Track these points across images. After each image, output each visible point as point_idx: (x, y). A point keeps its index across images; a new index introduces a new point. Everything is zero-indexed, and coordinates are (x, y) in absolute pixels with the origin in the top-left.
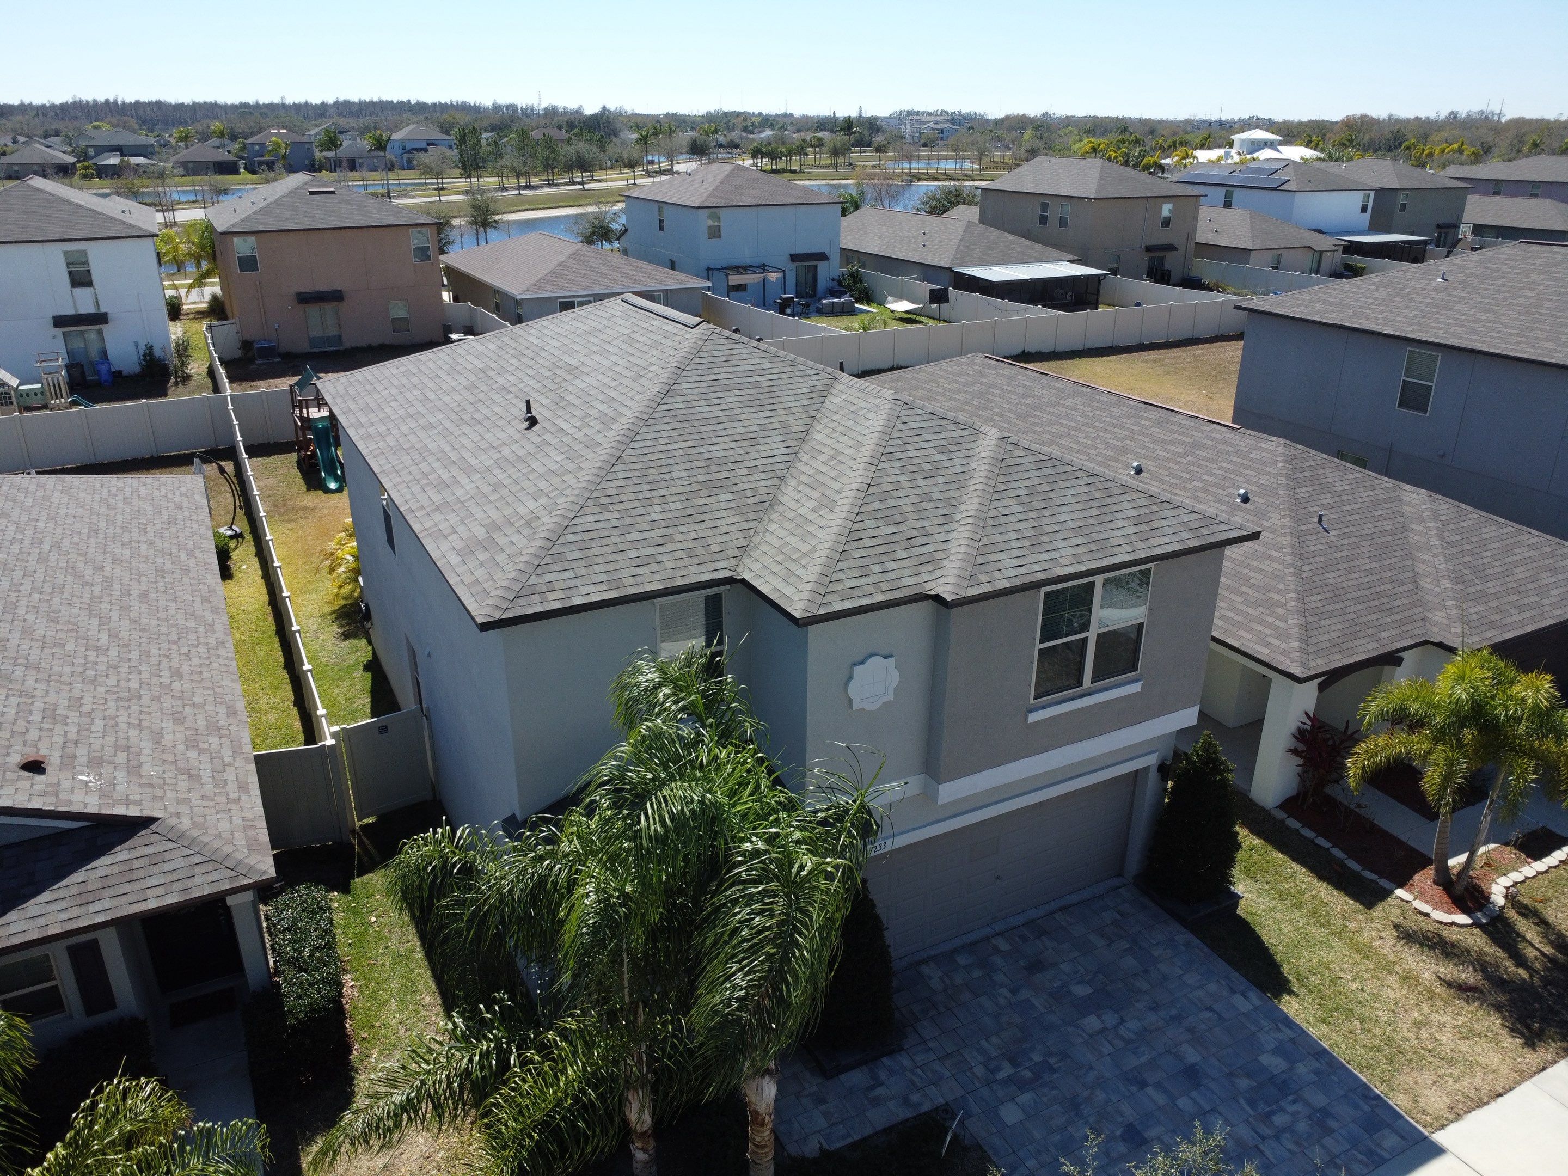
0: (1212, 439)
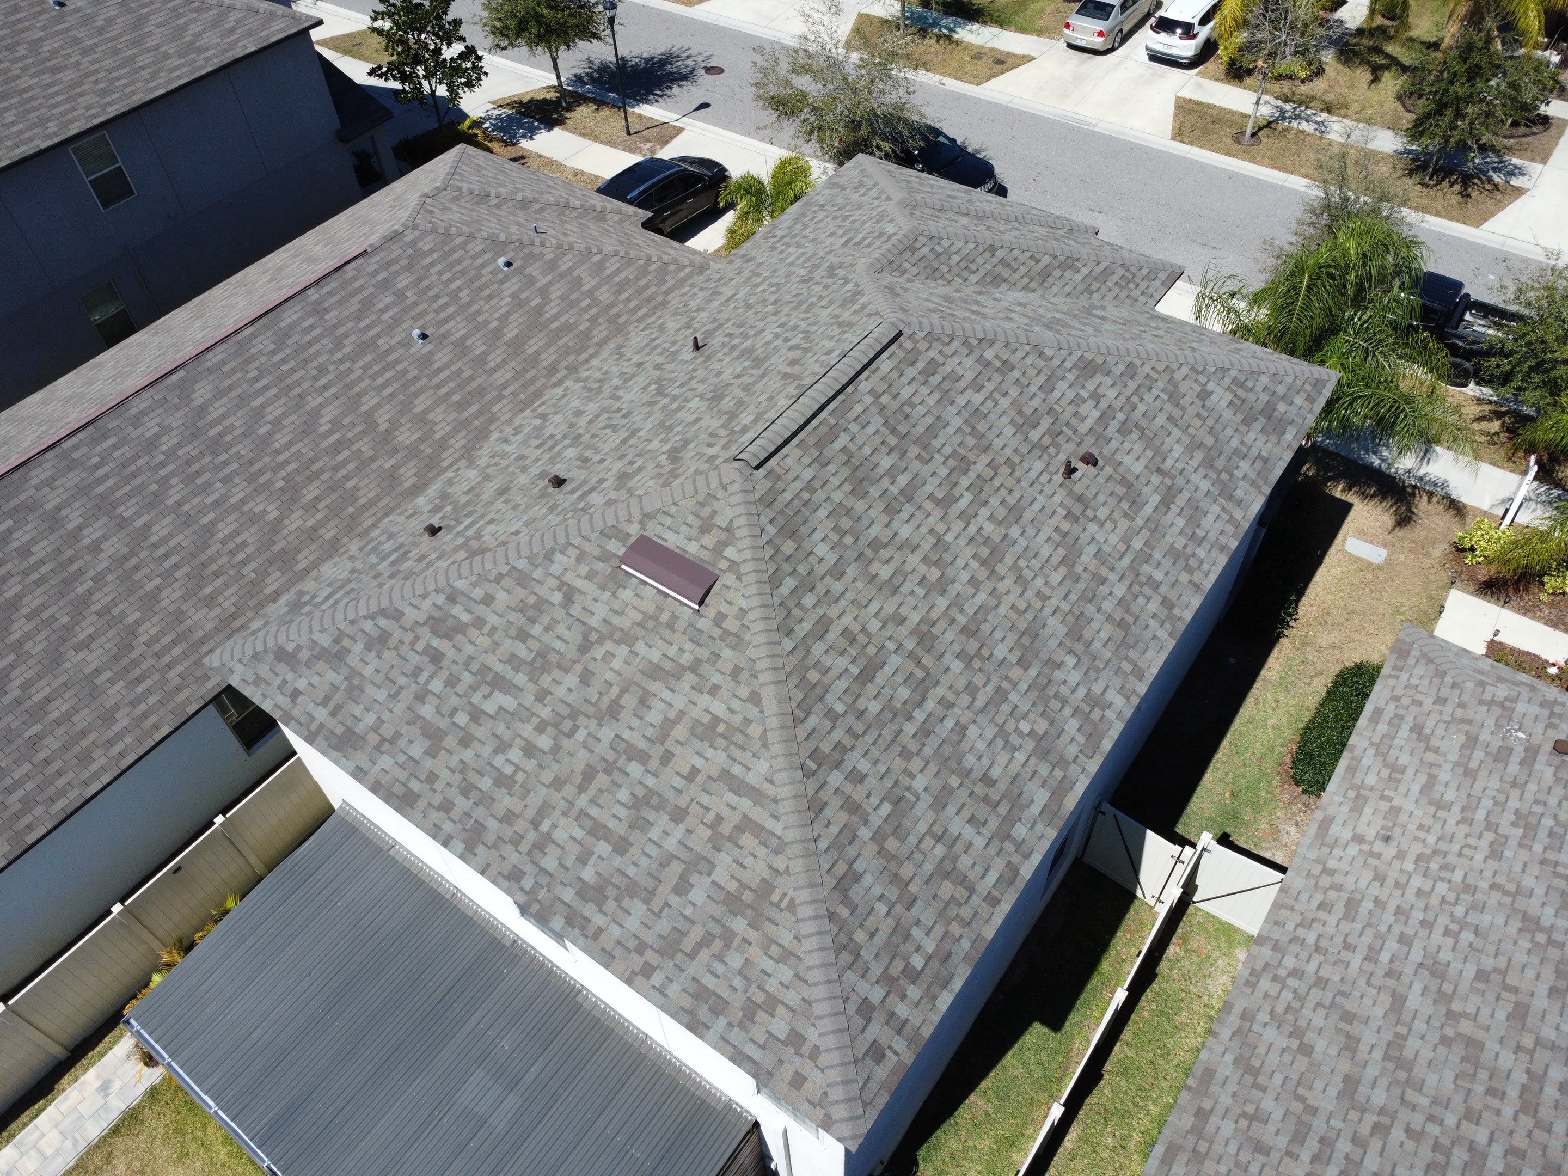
0: (375, 273)
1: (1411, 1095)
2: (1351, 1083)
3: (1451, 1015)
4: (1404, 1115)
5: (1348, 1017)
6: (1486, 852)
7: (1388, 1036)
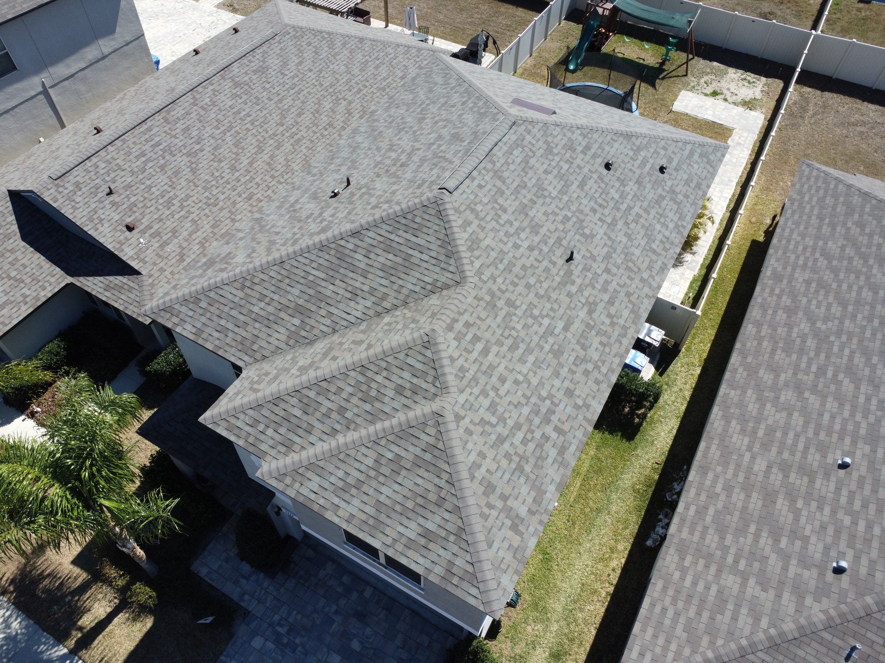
1: (262, 139)
2: (278, 147)
3: (237, 154)
4: (266, 136)
5: (268, 164)
6: (191, 199)
7: (260, 156)
